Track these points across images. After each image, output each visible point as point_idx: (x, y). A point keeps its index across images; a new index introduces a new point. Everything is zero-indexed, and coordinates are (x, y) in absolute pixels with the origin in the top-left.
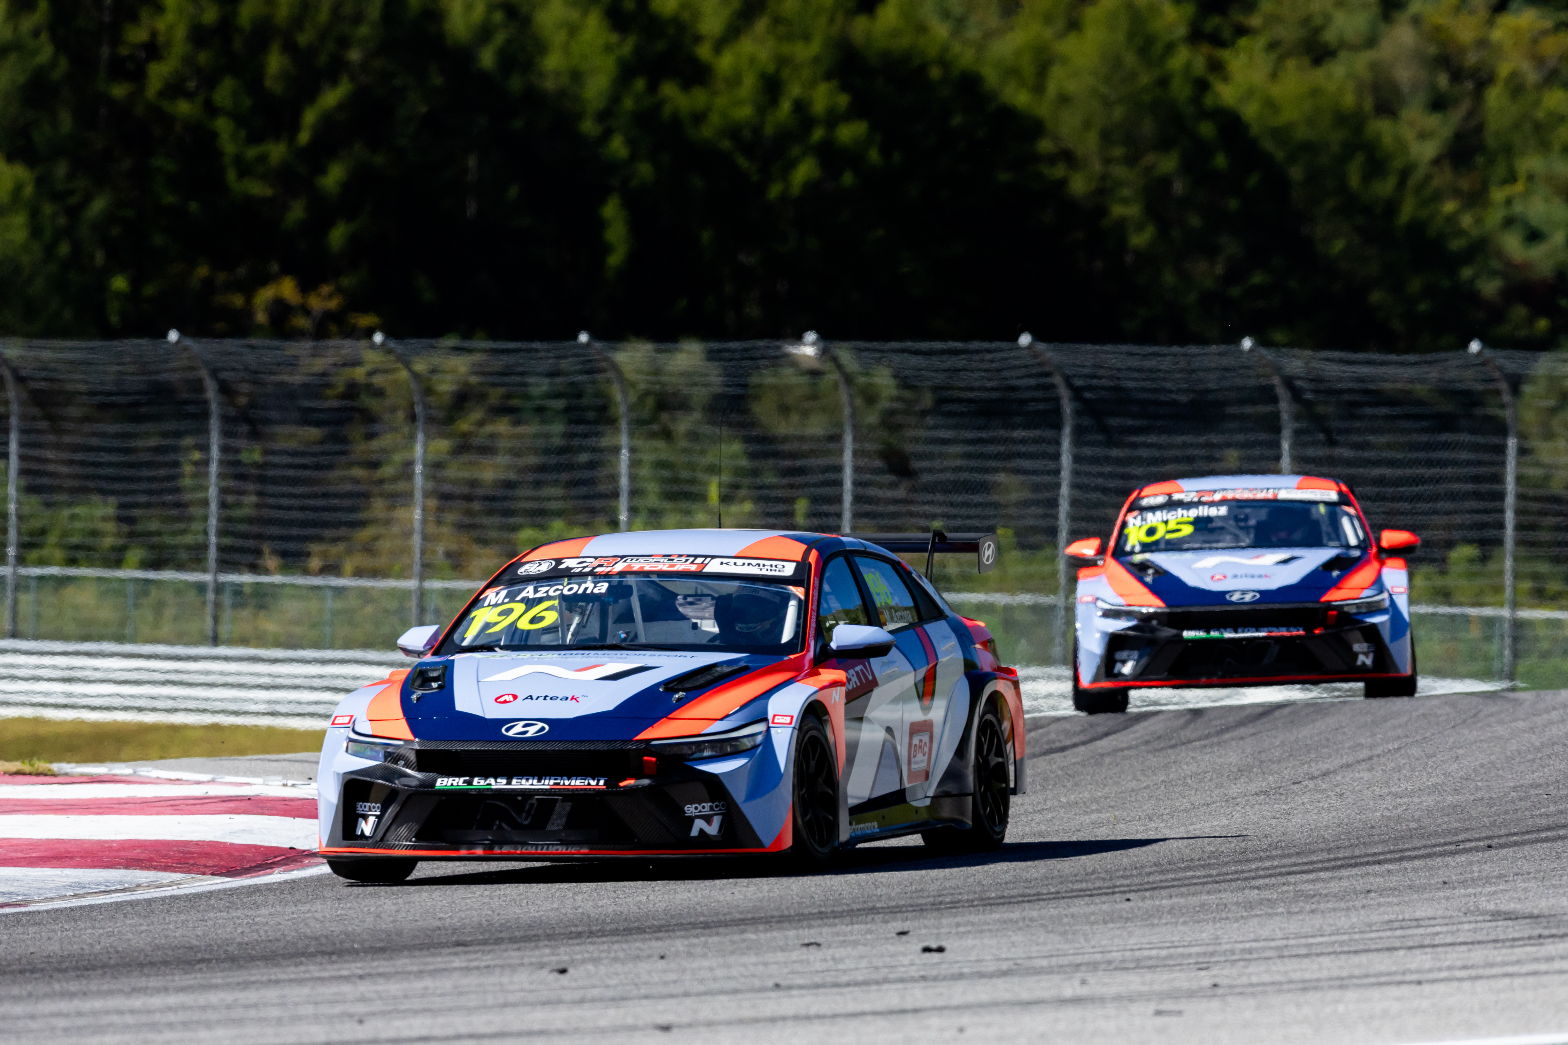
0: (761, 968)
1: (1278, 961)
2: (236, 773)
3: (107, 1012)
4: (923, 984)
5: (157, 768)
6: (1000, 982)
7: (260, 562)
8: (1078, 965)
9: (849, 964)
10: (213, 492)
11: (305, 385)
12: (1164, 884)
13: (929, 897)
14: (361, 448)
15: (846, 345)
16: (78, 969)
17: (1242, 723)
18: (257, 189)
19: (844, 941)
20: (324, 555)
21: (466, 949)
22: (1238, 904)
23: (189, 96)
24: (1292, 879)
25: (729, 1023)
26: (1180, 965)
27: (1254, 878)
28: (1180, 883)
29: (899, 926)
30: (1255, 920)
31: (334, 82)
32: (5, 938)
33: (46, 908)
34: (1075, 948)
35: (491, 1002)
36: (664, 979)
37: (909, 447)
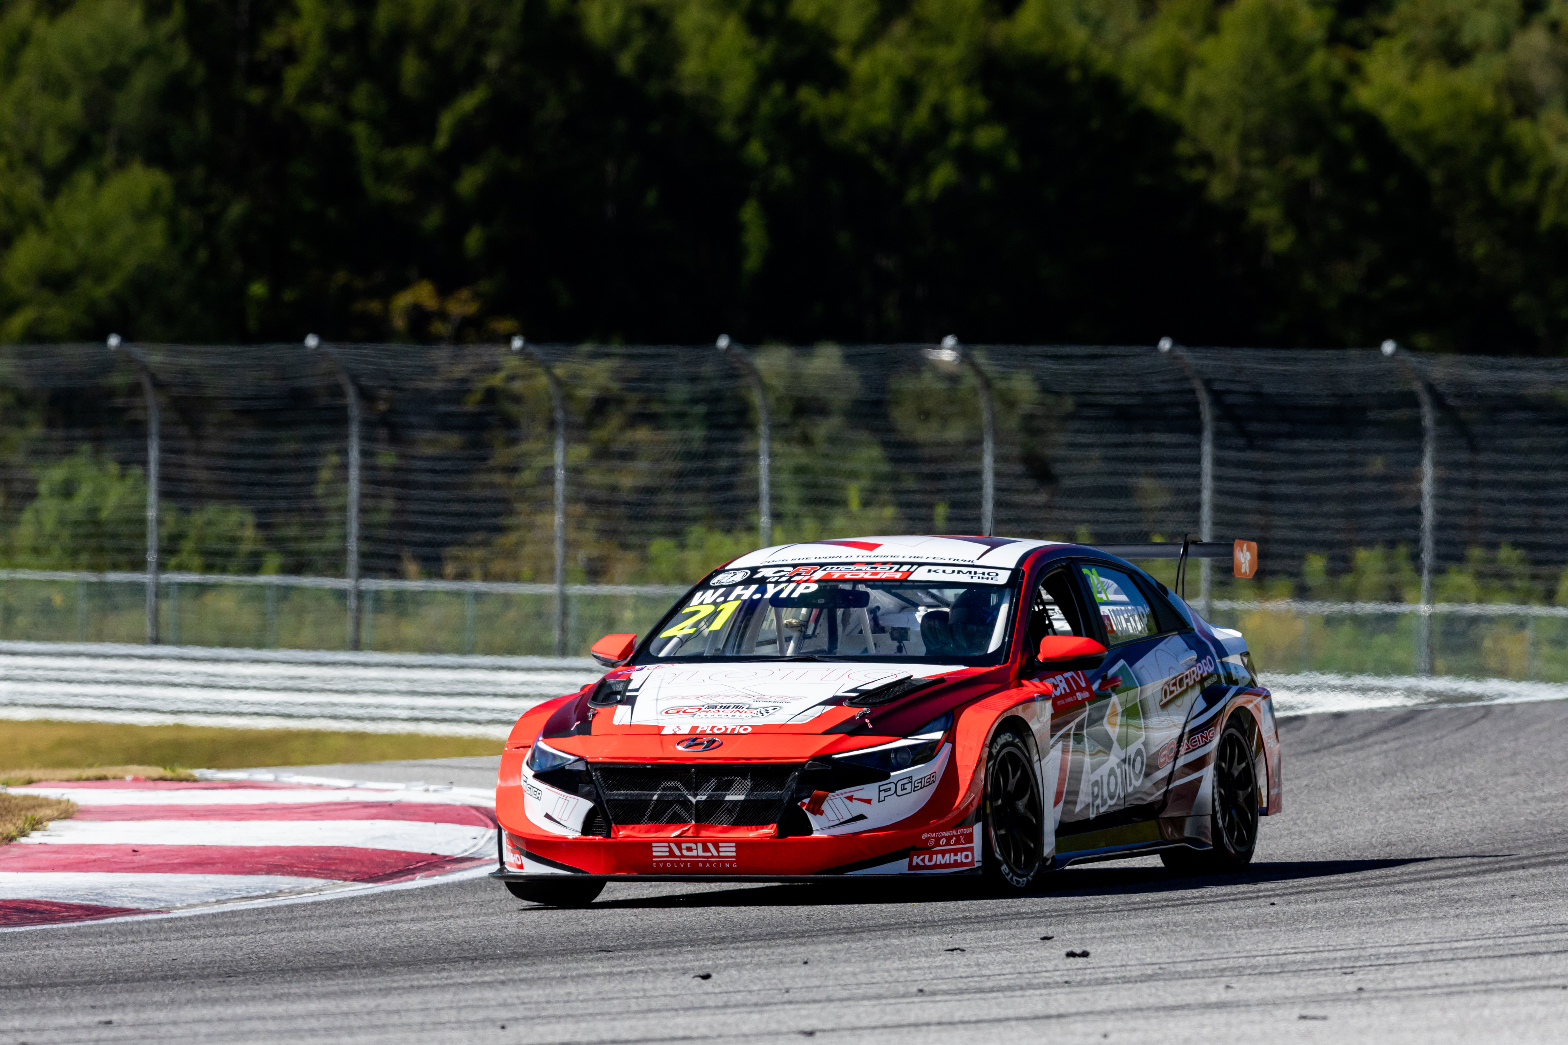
0: (904, 973)
1: (1424, 966)
2: (378, 779)
3: (249, 1018)
4: (1066, 989)
5: (298, 774)
6: (1144, 987)
7: (401, 567)
8: (1223, 970)
9: (994, 969)
10: (353, 498)
11: (445, 391)
12: (1308, 889)
14: (502, 456)
15: (980, 347)
16: (220, 975)
17: (1384, 728)
18: (396, 194)
19: (988, 947)
20: (459, 560)
21: (609, 955)
22: (1382, 908)
23: (327, 99)
24: (1436, 884)
25: (872, 1028)
26: (1325, 969)
27: (1398, 883)
28: (1325, 887)
29: (1042, 931)
30: (1400, 924)
31: (472, 88)
32: (147, 944)
33: (188, 915)
34: (1219, 953)
35: (634, 1007)
36: (808, 984)
37: (1050, 452)
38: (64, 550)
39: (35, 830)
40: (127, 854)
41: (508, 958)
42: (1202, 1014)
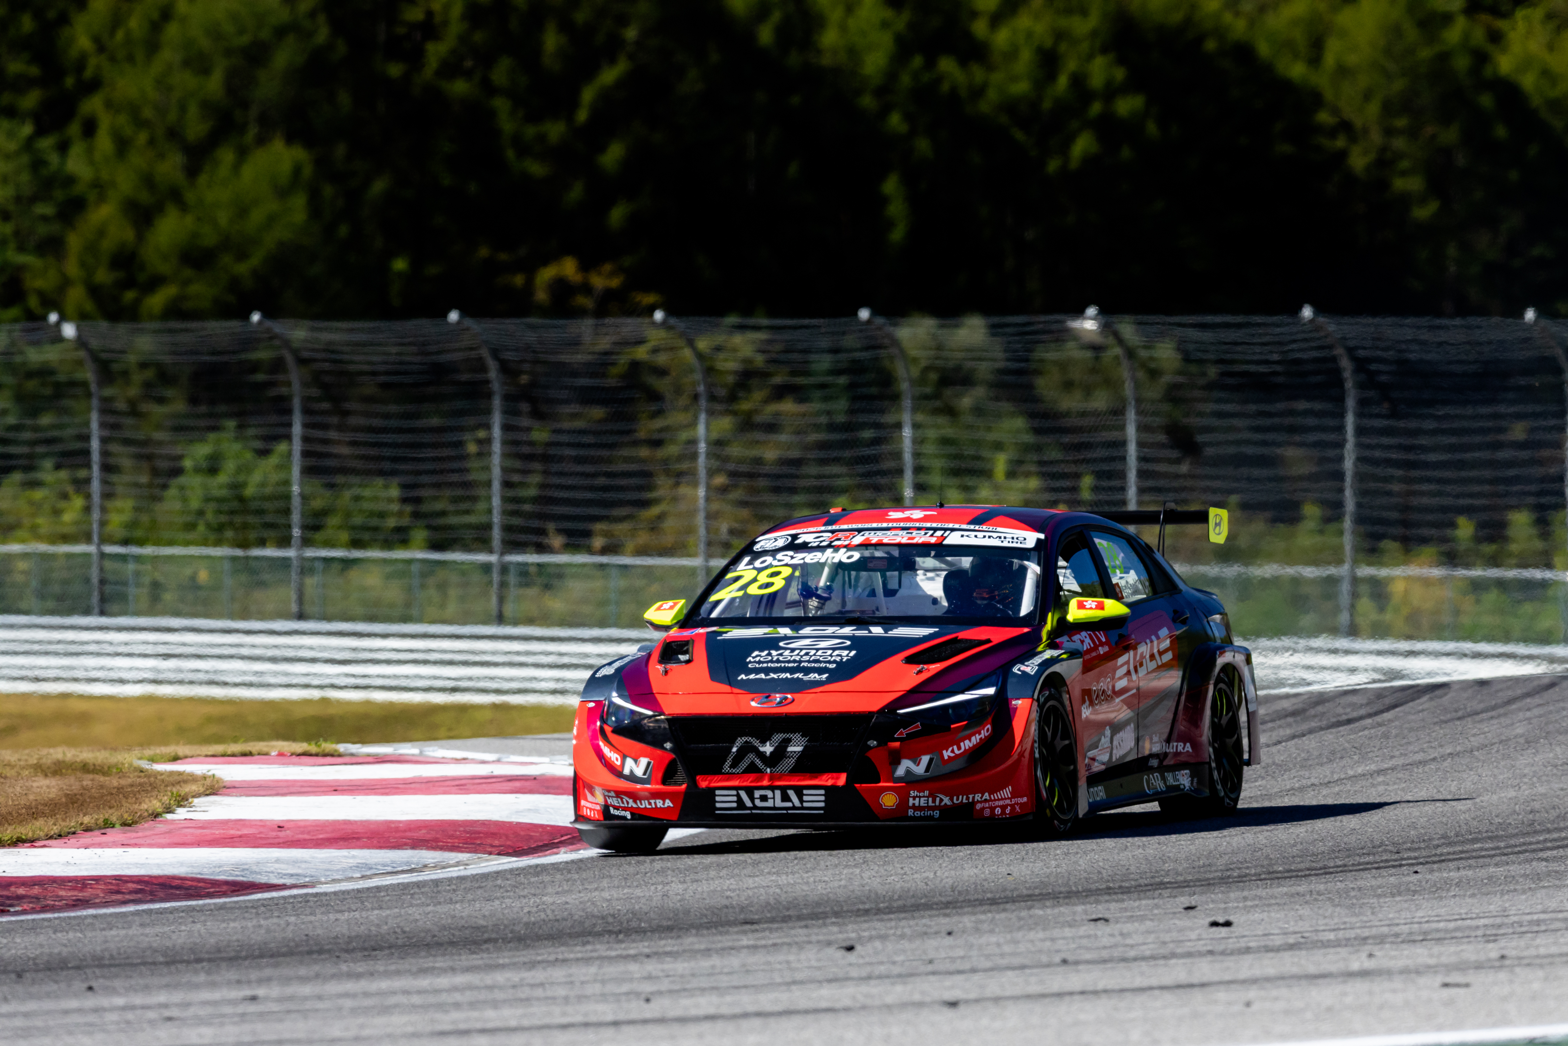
0: (1048, 944)
2: (522, 752)
3: (394, 993)
4: (1210, 958)
5: (442, 747)
6: (1287, 955)
7: (546, 541)
8: (1365, 939)
9: (1136, 939)
10: (496, 473)
11: (588, 364)
12: (1451, 857)
13: (1216, 871)
14: (647, 427)
15: (1128, 318)
16: (365, 949)
17: (1528, 695)
18: (536, 169)
19: (1132, 916)
20: (606, 534)
21: (755, 927)
22: (1525, 876)
23: (467, 74)
25: (1016, 998)
26: (1468, 937)
27: (1541, 850)
28: (1468, 855)
29: (1185, 901)
30: (1544, 891)
31: (612, 61)
32: (292, 919)
33: (333, 890)
34: (1361, 921)
35: (778, 980)
36: (951, 954)
37: (1194, 421)
38: (208, 526)
39: (181, 806)
40: (273, 830)
41: (653, 931)
42: (1345, 982)
